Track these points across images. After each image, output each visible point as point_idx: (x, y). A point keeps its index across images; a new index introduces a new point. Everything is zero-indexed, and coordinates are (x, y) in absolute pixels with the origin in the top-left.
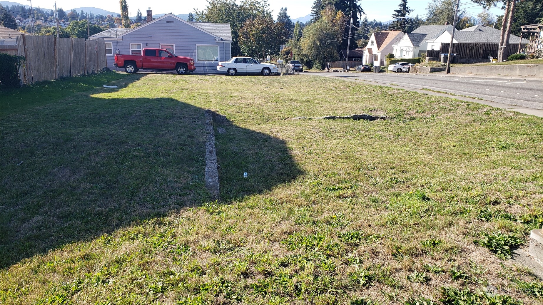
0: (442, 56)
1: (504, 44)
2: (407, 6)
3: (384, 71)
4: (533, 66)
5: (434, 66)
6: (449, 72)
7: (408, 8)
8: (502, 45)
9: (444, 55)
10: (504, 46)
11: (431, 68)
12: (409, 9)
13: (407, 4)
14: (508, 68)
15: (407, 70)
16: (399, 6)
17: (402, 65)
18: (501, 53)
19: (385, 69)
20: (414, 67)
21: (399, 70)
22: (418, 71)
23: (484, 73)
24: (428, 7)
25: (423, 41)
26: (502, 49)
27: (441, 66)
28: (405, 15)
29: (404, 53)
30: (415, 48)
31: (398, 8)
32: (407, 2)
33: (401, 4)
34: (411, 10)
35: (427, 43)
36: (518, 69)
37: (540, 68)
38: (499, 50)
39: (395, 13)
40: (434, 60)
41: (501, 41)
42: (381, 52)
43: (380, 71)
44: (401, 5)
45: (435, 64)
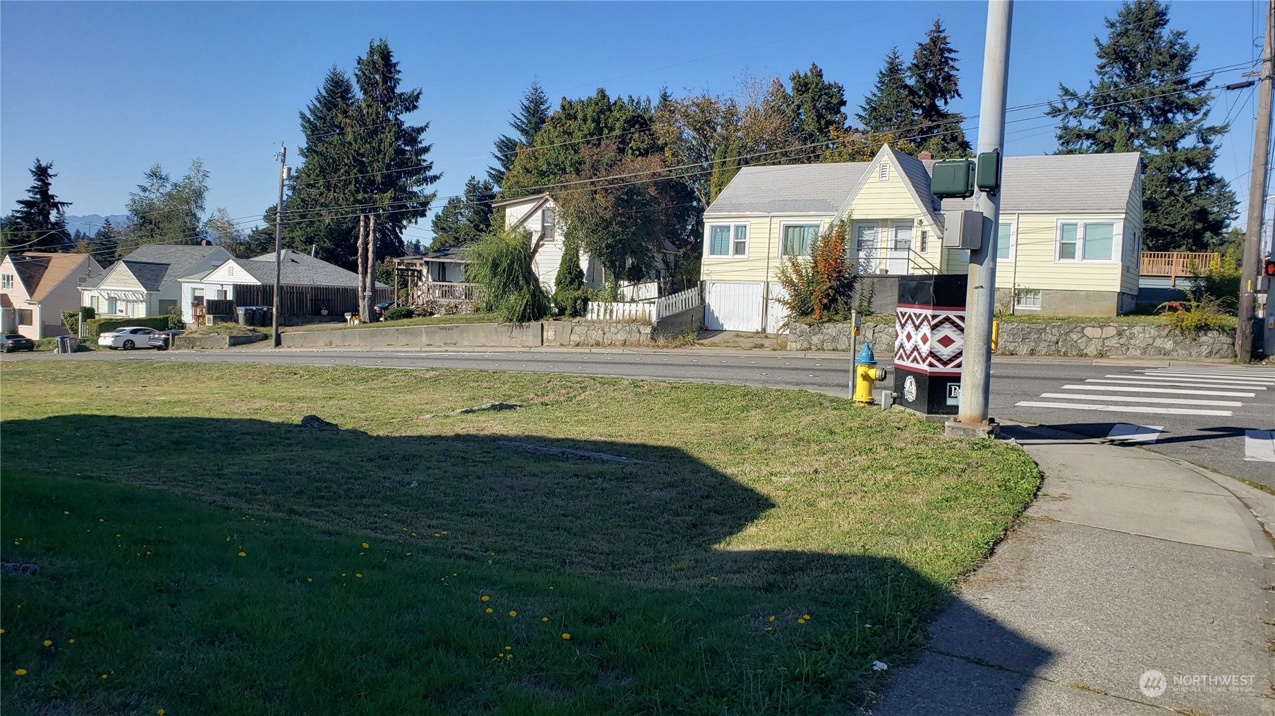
0: (241, 311)
1: (367, 289)
2: (50, 193)
3: (87, 349)
4: (450, 329)
5: (235, 333)
6: (278, 343)
7: (52, 197)
8: (364, 290)
9: (246, 310)
10: (368, 293)
11: (231, 338)
12: (57, 200)
13: (50, 187)
14: (406, 332)
15: (161, 343)
16: (29, 191)
17: (134, 332)
18: (364, 306)
19: (87, 344)
20: (184, 335)
21: (129, 346)
22: (198, 344)
23: (358, 342)
24: (130, 202)
25: (165, 278)
26: (366, 299)
27: (248, 332)
28: (49, 213)
29: (120, 306)
30: (151, 295)
31: (27, 197)
32: (50, 184)
33: (34, 187)
34: (63, 204)
35: (180, 283)
36: (424, 334)
37: (462, 332)
38: (360, 301)
39: (19, 207)
40: (224, 320)
41: (360, 284)
42: (40, 303)
43: (75, 347)
44: (33, 189)
45: (234, 327)
